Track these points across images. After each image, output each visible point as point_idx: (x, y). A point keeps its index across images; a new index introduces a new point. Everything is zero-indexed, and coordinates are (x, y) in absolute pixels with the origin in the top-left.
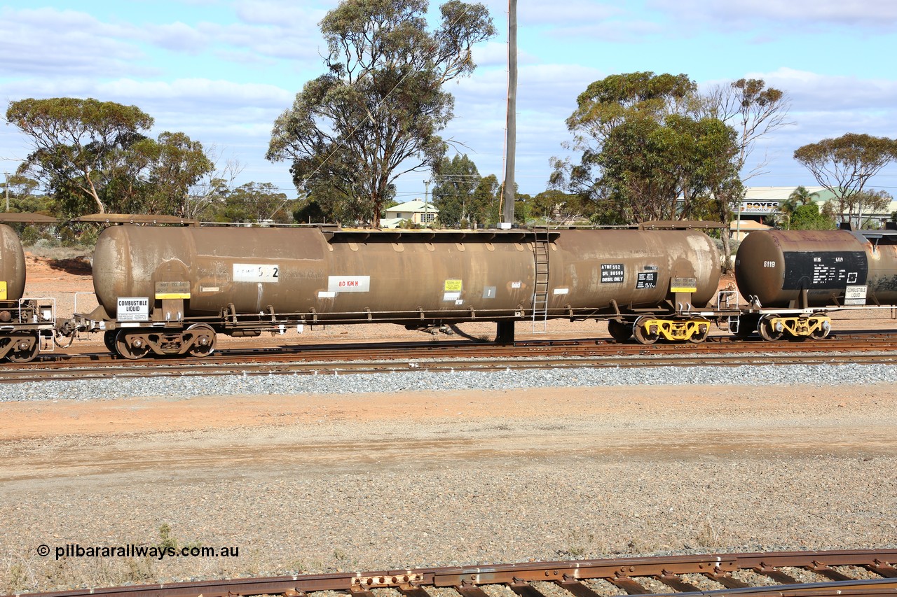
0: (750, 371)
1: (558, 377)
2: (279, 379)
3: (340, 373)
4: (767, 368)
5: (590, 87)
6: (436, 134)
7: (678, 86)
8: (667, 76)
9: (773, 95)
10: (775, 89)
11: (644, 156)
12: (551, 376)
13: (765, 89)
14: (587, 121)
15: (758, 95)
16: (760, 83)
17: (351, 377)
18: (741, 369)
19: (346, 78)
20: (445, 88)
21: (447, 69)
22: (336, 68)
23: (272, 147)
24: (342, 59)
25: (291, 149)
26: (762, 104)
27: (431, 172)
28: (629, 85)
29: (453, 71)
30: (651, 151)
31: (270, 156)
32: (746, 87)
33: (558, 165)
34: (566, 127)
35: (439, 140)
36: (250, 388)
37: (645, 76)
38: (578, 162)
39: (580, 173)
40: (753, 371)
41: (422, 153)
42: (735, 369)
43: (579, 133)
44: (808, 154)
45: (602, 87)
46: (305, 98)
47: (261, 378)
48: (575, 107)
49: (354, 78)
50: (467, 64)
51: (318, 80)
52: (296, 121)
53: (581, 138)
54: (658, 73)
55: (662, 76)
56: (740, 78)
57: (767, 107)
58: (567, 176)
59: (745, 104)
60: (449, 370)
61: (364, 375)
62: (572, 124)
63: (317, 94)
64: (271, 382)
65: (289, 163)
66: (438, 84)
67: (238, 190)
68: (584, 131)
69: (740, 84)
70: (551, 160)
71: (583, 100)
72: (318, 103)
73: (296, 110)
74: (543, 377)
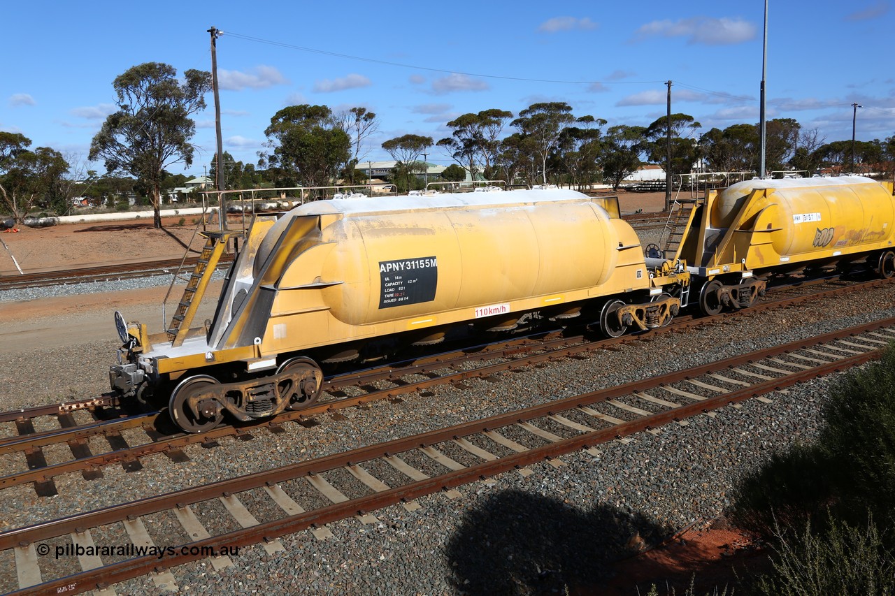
2: (85, 285)
3: (121, 279)
5: (277, 113)
6: (187, 142)
7: (322, 112)
8: (316, 107)
9: (371, 116)
10: (371, 112)
11: (299, 149)
13: (366, 112)
14: (274, 131)
15: (364, 116)
16: (364, 110)
17: (127, 281)
19: (131, 112)
20: (188, 117)
21: (190, 107)
22: (125, 107)
23: (91, 153)
24: (126, 102)
25: (103, 154)
26: (366, 120)
27: (185, 163)
28: (296, 112)
29: (194, 108)
30: (303, 147)
31: (90, 158)
32: (357, 111)
33: (262, 155)
34: (265, 135)
35: (189, 145)
36: (67, 292)
37: (305, 107)
38: (271, 152)
39: (272, 159)
41: (180, 152)
43: (271, 138)
44: (388, 145)
45: (283, 113)
46: (108, 125)
47: (73, 286)
48: (270, 124)
49: (136, 113)
50: (201, 104)
51: (115, 114)
52: (104, 137)
53: (271, 141)
54: (312, 105)
55: (314, 107)
56: (354, 107)
57: (368, 122)
58: (267, 161)
59: (357, 120)
60: (185, 272)
61: (135, 280)
62: (268, 133)
63: (114, 122)
64: (79, 287)
65: (104, 162)
66: (186, 114)
67: (103, 176)
68: (273, 137)
69: (354, 110)
70: (258, 152)
71: (274, 120)
72: (116, 127)
73: (102, 131)
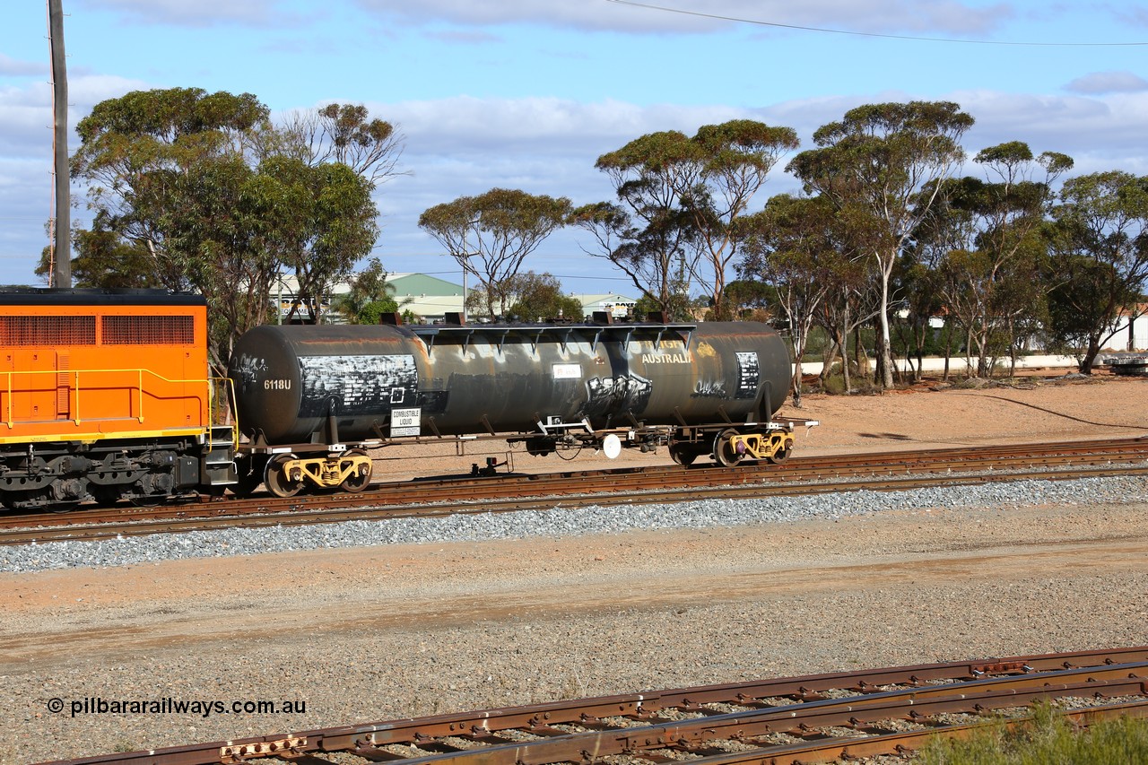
0: (465, 522)
1: (200, 543)
4: (486, 517)
5: (99, 109)
7: (242, 112)
8: (223, 97)
9: (381, 130)
10: (383, 121)
12: (189, 542)
13: (368, 120)
14: (106, 164)
15: (356, 130)
16: (361, 111)
18: (452, 519)
26: (364, 143)
30: (244, 211)
32: (340, 117)
37: (190, 95)
40: (468, 522)
42: (444, 521)
44: (439, 220)
45: (119, 110)
53: (100, 191)
54: (211, 91)
55: (218, 95)
56: (331, 102)
57: (370, 149)
59: (340, 142)
68: (103, 181)
69: (331, 111)
74: (176, 544)
